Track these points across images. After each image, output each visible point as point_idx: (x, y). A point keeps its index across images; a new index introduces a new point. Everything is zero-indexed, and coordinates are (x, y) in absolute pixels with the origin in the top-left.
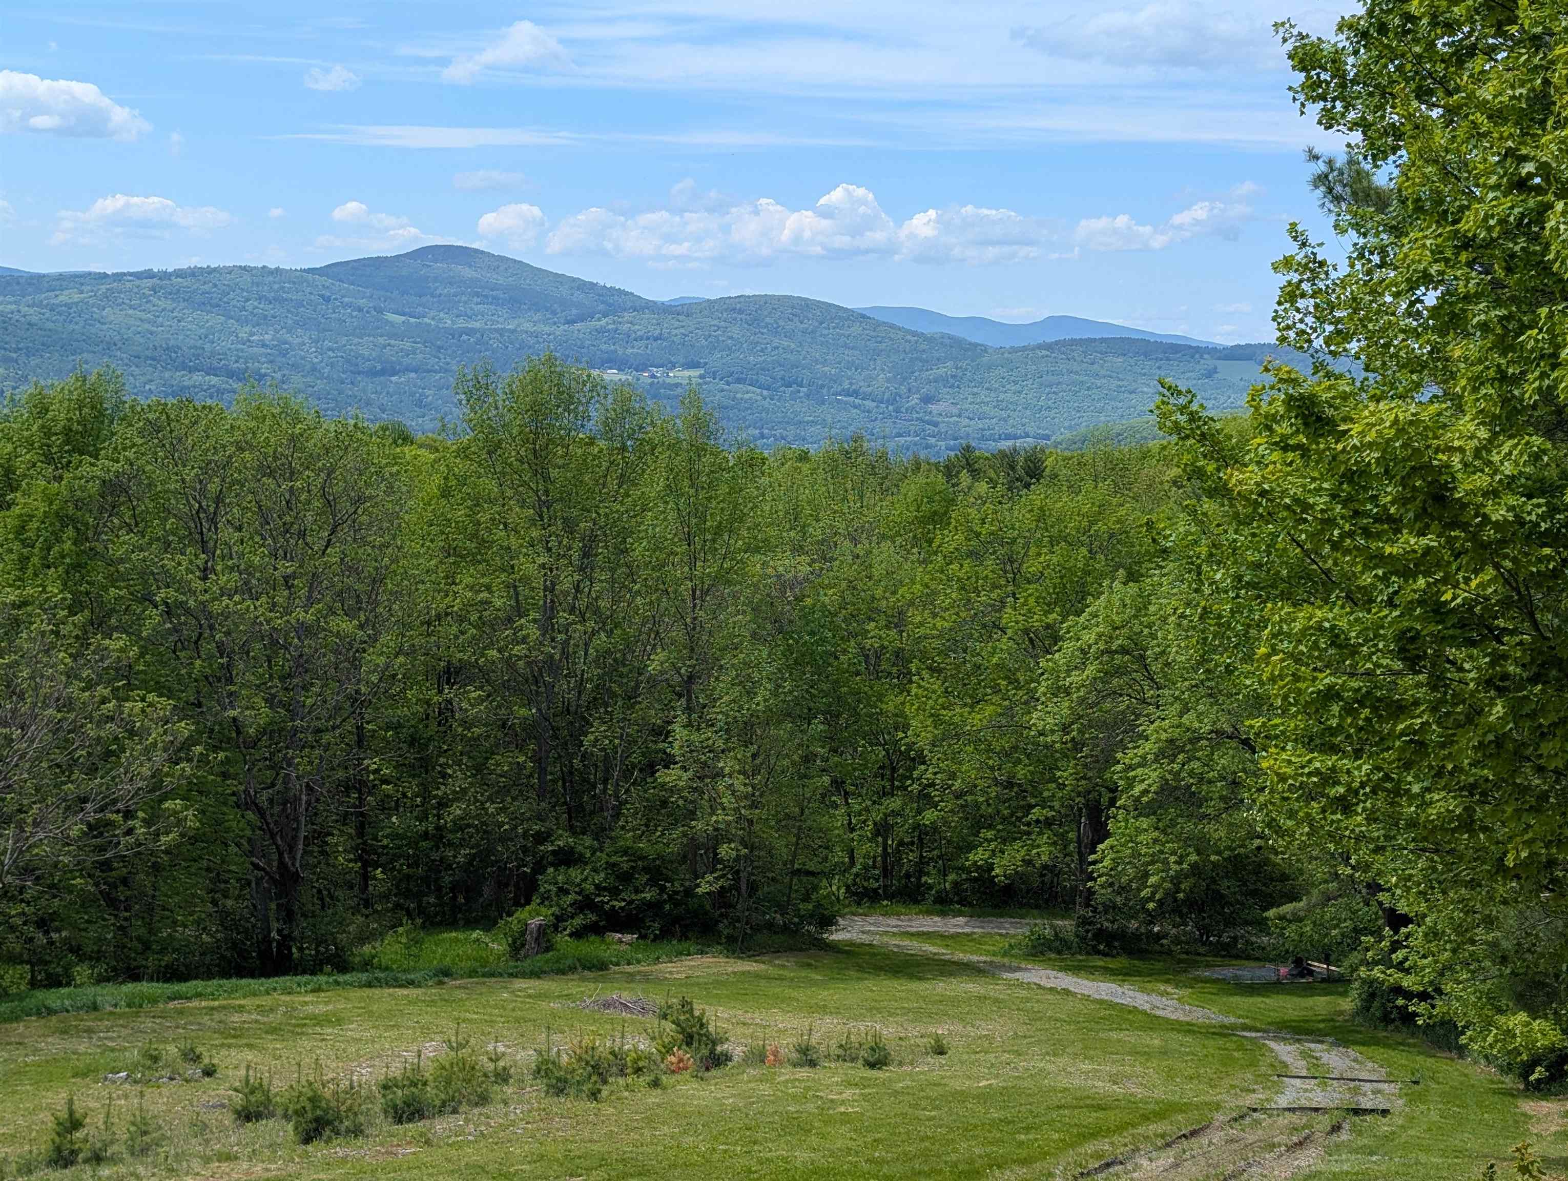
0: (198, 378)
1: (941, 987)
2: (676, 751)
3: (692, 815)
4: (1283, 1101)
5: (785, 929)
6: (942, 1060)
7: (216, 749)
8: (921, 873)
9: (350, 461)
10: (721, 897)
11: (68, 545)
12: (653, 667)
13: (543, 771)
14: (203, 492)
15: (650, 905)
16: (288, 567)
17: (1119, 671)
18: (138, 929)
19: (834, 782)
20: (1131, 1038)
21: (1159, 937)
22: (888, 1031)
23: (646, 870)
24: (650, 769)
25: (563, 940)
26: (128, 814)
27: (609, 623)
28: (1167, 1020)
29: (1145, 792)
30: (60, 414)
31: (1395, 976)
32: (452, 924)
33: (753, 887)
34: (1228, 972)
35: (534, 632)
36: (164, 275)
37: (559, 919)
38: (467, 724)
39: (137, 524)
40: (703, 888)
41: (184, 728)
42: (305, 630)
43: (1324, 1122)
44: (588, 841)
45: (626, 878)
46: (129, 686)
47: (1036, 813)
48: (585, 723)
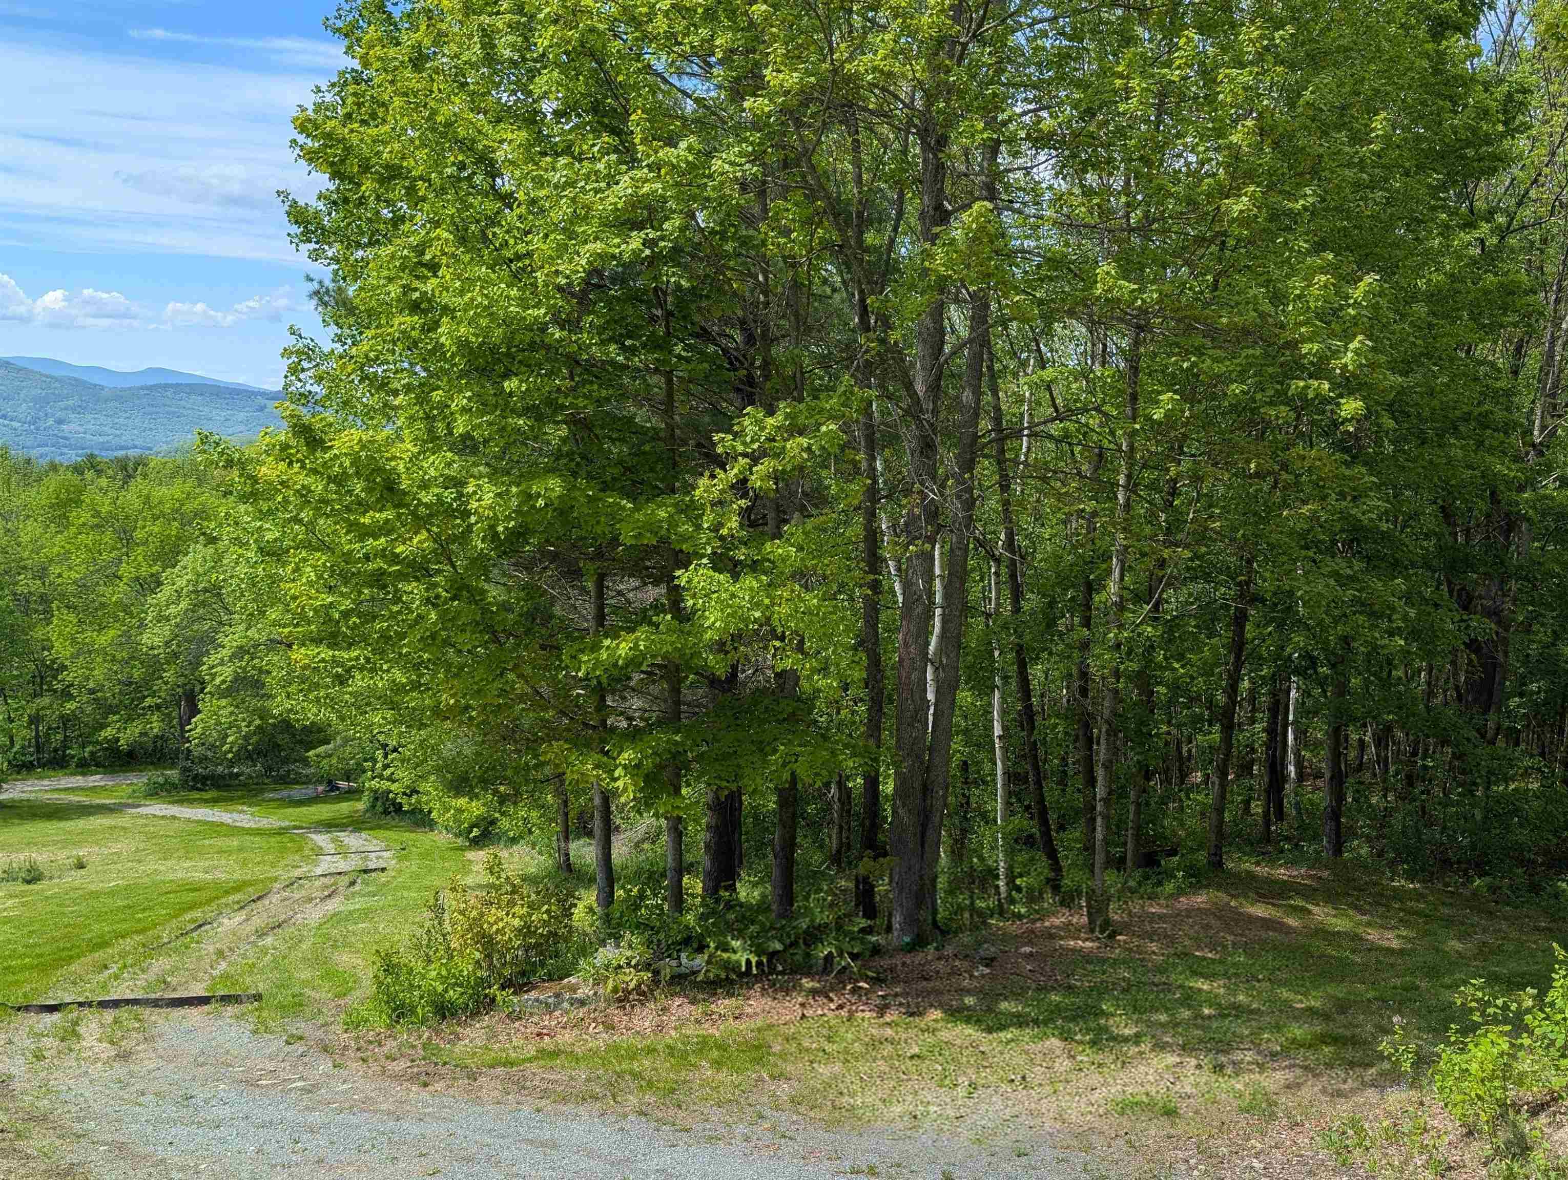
1: (81, 824)
4: (319, 871)
6: (83, 872)
8: (66, 747)
17: (203, 604)
20: (220, 842)
21: (237, 775)
22: (41, 857)
28: (243, 828)
29: (223, 682)
31: (386, 785)
34: (285, 793)
43: (346, 880)
47: (149, 701)
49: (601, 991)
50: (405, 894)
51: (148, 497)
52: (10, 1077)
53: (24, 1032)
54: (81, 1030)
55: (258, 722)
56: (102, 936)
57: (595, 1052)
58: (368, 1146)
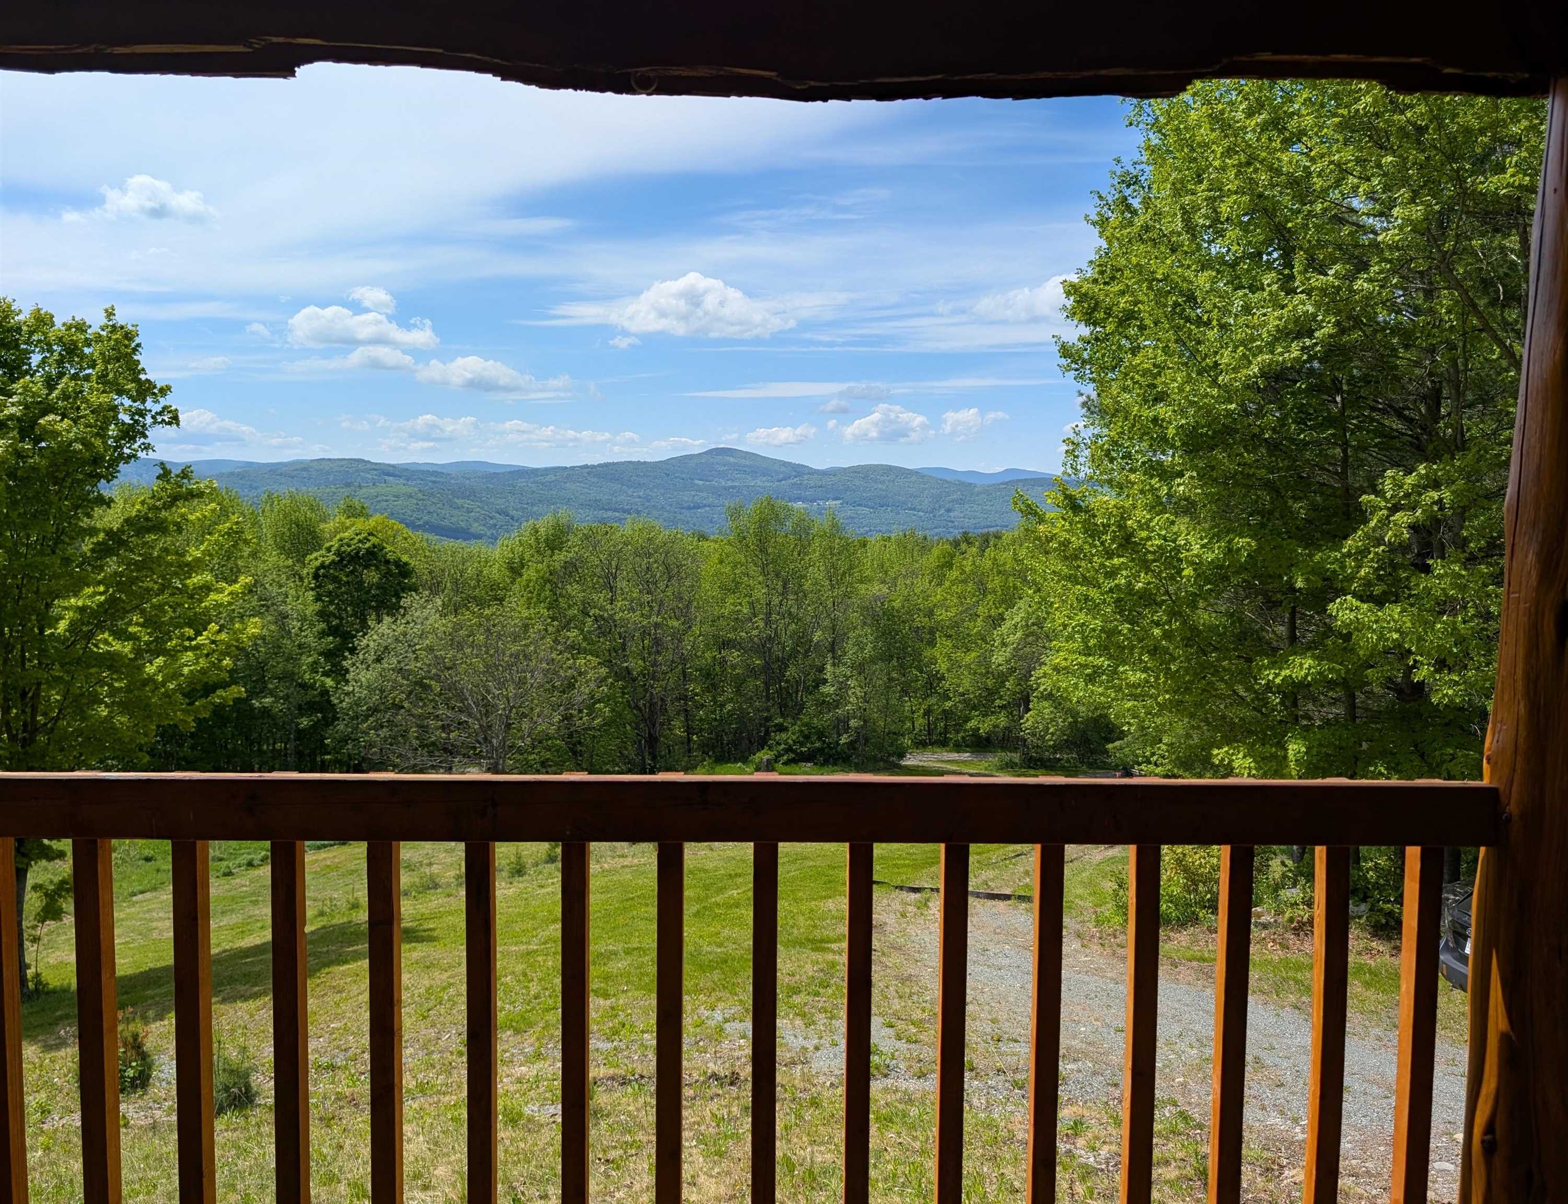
0: (610, 513)
2: (828, 676)
3: (837, 707)
5: (882, 759)
7: (618, 680)
8: (946, 732)
9: (676, 548)
10: (851, 744)
11: (548, 593)
12: (816, 638)
13: (767, 689)
14: (610, 565)
15: (819, 749)
16: (649, 598)
17: (1032, 633)
19: (903, 690)
21: (1059, 759)
23: (816, 733)
24: (816, 685)
25: (779, 766)
26: (580, 711)
27: (796, 619)
29: (1046, 689)
30: (544, 533)
32: (728, 760)
33: (867, 740)
35: (761, 624)
36: (593, 467)
37: (776, 755)
38: (734, 667)
39: (582, 580)
40: (843, 741)
42: (657, 626)
45: (807, 737)
46: (579, 653)
47: (998, 702)
48: (787, 666)
49: (1280, 920)
51: (995, 559)
53: (898, 901)
55: (1070, 720)
57: (1270, 962)
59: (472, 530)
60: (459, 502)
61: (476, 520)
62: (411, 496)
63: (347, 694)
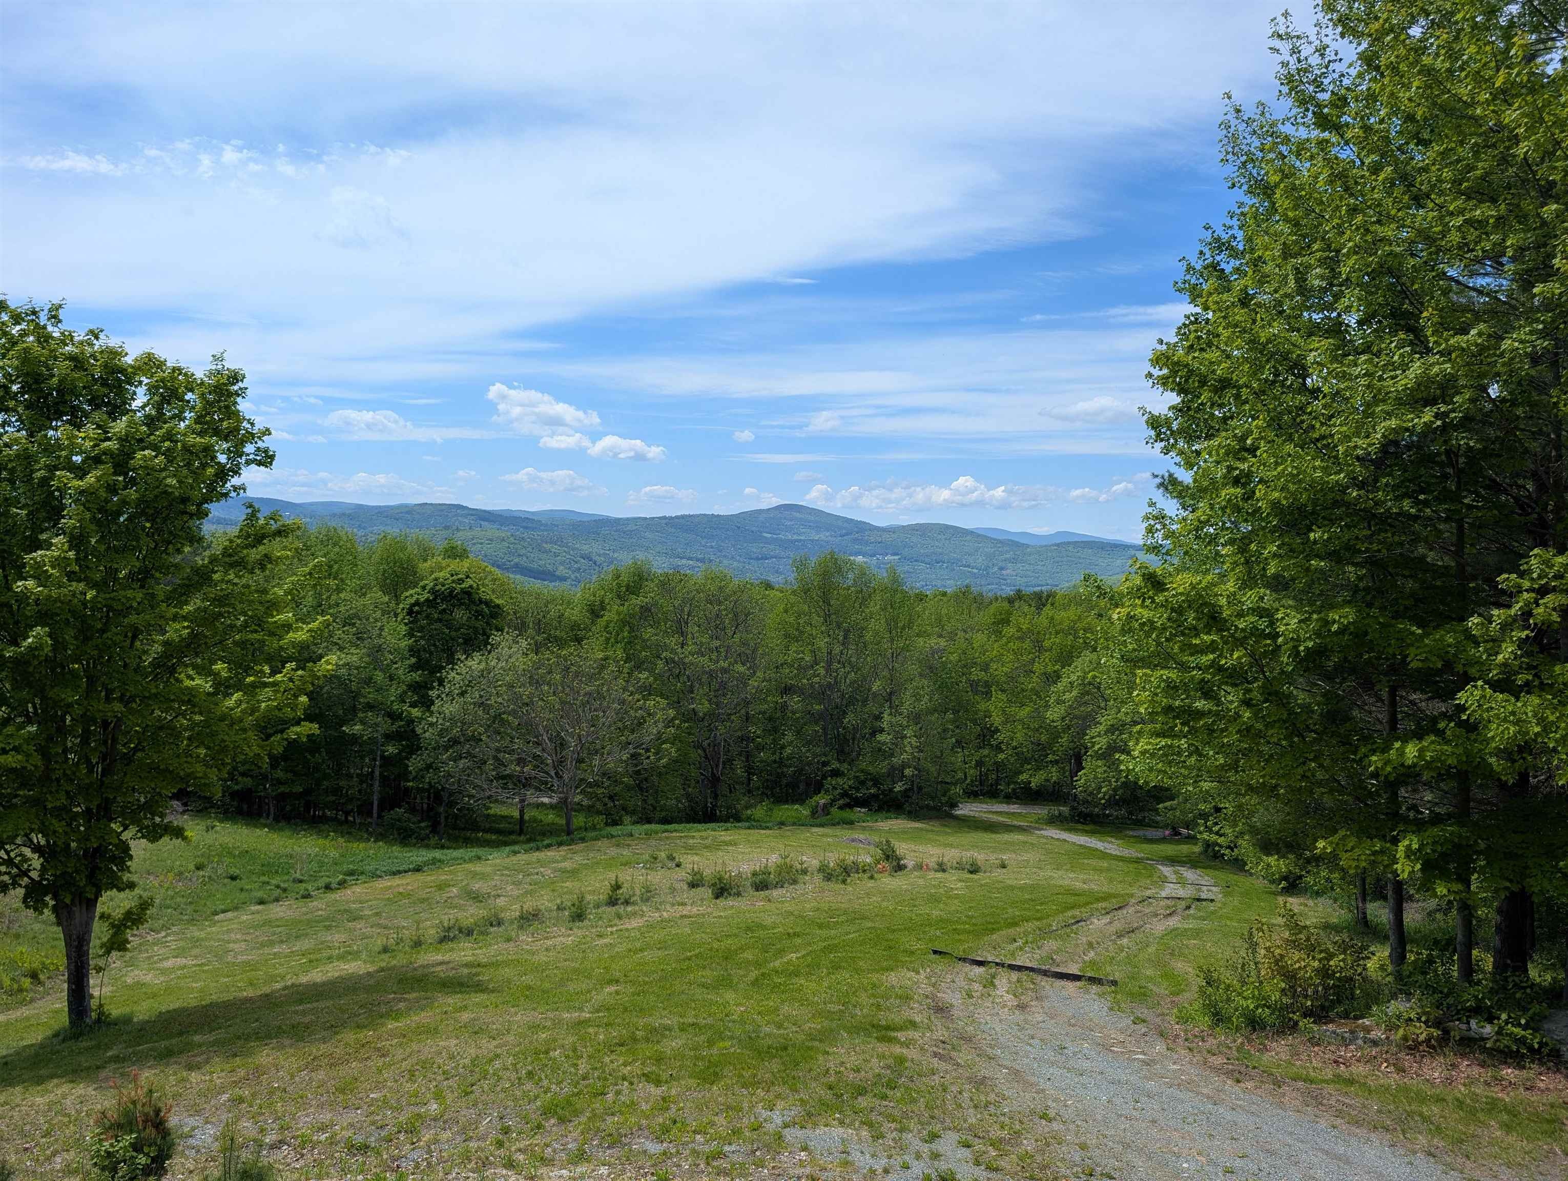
0: (684, 561)
1: (1007, 837)
2: (885, 725)
3: (892, 755)
4: (1164, 894)
5: (935, 808)
6: (1005, 871)
7: (685, 722)
8: (997, 784)
9: (745, 597)
10: (906, 793)
11: (626, 634)
12: (875, 688)
13: (826, 734)
14: (683, 610)
15: (873, 796)
16: (717, 643)
17: (1088, 693)
18: (651, 801)
19: (957, 741)
20: (1094, 862)
21: (1108, 816)
22: (980, 857)
23: (872, 780)
24: (873, 734)
25: (834, 810)
26: (648, 750)
27: (855, 668)
28: (1111, 855)
29: (1101, 748)
30: (625, 578)
32: (786, 802)
33: (920, 788)
34: (1140, 833)
35: (822, 672)
36: (671, 518)
37: (833, 801)
38: (794, 713)
39: (656, 624)
40: (897, 789)
41: (672, 713)
42: (725, 671)
43: (1183, 904)
44: (846, 765)
45: (863, 783)
46: (650, 694)
47: (1050, 757)
48: (845, 713)
49: (1392, 1038)
50: (1228, 923)
51: (1052, 618)
52: (952, 1006)
53: (961, 976)
54: (996, 982)
55: (1123, 780)
56: (1014, 918)
57: (1387, 1088)
58: (1190, 1120)
59: (557, 573)
60: (547, 546)
61: (562, 563)
62: (503, 540)
63: (431, 725)
